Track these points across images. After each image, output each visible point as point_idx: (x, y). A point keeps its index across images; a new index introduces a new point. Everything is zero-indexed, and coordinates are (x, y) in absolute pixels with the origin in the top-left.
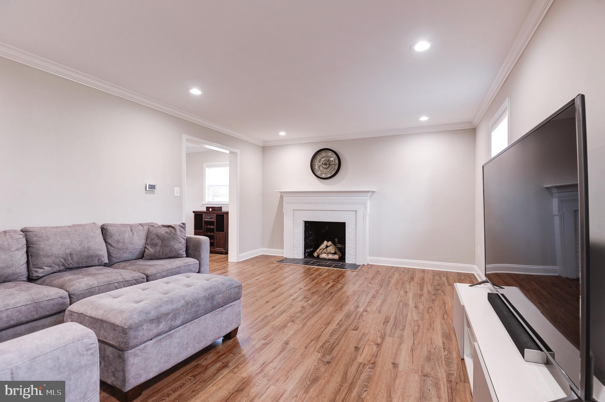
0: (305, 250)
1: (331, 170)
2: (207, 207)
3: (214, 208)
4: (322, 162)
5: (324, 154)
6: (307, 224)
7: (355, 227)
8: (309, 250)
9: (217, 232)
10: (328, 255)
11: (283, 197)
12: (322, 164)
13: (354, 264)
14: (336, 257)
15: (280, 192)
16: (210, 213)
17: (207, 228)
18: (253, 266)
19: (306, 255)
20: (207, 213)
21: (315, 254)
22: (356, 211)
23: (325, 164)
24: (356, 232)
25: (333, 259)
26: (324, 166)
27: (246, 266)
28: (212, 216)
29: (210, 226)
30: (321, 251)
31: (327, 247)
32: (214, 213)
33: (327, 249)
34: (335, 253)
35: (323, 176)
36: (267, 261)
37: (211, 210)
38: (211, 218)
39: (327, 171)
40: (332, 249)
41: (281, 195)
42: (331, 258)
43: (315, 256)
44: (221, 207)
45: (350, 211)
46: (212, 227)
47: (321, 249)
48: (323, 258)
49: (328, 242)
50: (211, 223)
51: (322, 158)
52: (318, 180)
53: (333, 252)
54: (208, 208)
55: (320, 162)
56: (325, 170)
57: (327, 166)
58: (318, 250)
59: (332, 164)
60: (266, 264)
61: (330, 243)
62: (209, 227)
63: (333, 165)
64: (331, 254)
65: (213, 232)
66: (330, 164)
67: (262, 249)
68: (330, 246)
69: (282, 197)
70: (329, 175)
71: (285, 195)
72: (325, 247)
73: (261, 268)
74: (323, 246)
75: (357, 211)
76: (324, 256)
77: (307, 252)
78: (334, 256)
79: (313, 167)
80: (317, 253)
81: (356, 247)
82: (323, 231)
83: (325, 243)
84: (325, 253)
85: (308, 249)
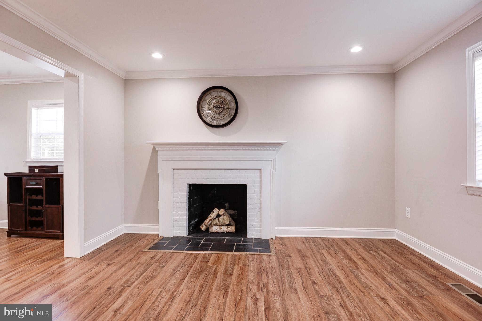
0: (189, 223)
1: (225, 116)
2: (30, 167)
3: (42, 169)
4: (212, 104)
5: (214, 94)
6: (192, 188)
7: (259, 190)
8: (193, 222)
9: (47, 206)
10: (221, 227)
11: (157, 151)
12: (214, 107)
13: (259, 238)
14: (232, 229)
15: (152, 144)
16: (35, 175)
17: (30, 200)
18: (109, 265)
19: (191, 229)
20: (31, 176)
21: (202, 227)
22: (261, 170)
23: (218, 108)
24: (261, 196)
25: (227, 232)
26: (215, 110)
27: (95, 266)
28: (38, 181)
29: (37, 196)
30: (210, 222)
31: (218, 216)
32: (42, 176)
33: (218, 220)
34: (229, 225)
35: (215, 123)
36: (134, 247)
37: (37, 170)
38: (37, 184)
39: (219, 117)
40: (225, 219)
41: (154, 147)
42: (225, 231)
43: (203, 229)
44: (57, 166)
45: (252, 169)
46: (39, 197)
47: (210, 220)
48: (214, 231)
49: (219, 210)
50: (38, 192)
51: (213, 99)
52: (206, 129)
53: (227, 223)
54: (32, 168)
55: (209, 105)
56: (217, 115)
57: (220, 110)
58: (206, 222)
59: (227, 108)
60: (132, 256)
61: (222, 211)
62: (34, 197)
63: (227, 110)
64: (225, 225)
65: (42, 205)
66: (224, 108)
67: (124, 225)
68: (223, 214)
69: (155, 151)
70: (222, 123)
71: (159, 149)
72: (215, 217)
73: (123, 269)
74: (213, 215)
75: (263, 170)
76: (215, 229)
77: (192, 224)
78: (228, 228)
79: (201, 110)
80: (206, 226)
81: (261, 216)
82: (210, 195)
83: (216, 211)
84: (217, 225)
85: (192, 220)
